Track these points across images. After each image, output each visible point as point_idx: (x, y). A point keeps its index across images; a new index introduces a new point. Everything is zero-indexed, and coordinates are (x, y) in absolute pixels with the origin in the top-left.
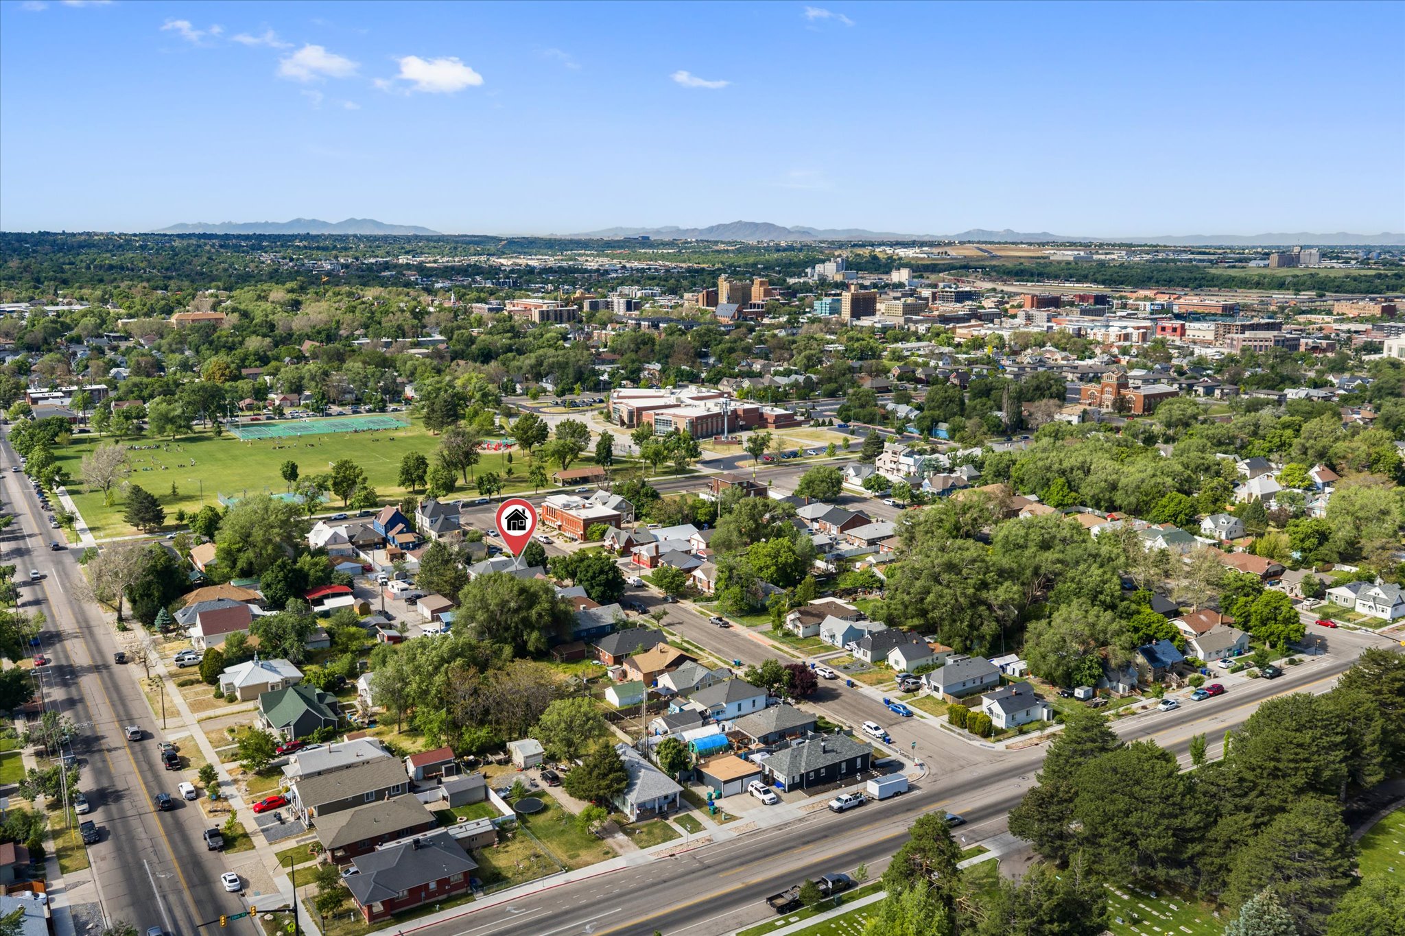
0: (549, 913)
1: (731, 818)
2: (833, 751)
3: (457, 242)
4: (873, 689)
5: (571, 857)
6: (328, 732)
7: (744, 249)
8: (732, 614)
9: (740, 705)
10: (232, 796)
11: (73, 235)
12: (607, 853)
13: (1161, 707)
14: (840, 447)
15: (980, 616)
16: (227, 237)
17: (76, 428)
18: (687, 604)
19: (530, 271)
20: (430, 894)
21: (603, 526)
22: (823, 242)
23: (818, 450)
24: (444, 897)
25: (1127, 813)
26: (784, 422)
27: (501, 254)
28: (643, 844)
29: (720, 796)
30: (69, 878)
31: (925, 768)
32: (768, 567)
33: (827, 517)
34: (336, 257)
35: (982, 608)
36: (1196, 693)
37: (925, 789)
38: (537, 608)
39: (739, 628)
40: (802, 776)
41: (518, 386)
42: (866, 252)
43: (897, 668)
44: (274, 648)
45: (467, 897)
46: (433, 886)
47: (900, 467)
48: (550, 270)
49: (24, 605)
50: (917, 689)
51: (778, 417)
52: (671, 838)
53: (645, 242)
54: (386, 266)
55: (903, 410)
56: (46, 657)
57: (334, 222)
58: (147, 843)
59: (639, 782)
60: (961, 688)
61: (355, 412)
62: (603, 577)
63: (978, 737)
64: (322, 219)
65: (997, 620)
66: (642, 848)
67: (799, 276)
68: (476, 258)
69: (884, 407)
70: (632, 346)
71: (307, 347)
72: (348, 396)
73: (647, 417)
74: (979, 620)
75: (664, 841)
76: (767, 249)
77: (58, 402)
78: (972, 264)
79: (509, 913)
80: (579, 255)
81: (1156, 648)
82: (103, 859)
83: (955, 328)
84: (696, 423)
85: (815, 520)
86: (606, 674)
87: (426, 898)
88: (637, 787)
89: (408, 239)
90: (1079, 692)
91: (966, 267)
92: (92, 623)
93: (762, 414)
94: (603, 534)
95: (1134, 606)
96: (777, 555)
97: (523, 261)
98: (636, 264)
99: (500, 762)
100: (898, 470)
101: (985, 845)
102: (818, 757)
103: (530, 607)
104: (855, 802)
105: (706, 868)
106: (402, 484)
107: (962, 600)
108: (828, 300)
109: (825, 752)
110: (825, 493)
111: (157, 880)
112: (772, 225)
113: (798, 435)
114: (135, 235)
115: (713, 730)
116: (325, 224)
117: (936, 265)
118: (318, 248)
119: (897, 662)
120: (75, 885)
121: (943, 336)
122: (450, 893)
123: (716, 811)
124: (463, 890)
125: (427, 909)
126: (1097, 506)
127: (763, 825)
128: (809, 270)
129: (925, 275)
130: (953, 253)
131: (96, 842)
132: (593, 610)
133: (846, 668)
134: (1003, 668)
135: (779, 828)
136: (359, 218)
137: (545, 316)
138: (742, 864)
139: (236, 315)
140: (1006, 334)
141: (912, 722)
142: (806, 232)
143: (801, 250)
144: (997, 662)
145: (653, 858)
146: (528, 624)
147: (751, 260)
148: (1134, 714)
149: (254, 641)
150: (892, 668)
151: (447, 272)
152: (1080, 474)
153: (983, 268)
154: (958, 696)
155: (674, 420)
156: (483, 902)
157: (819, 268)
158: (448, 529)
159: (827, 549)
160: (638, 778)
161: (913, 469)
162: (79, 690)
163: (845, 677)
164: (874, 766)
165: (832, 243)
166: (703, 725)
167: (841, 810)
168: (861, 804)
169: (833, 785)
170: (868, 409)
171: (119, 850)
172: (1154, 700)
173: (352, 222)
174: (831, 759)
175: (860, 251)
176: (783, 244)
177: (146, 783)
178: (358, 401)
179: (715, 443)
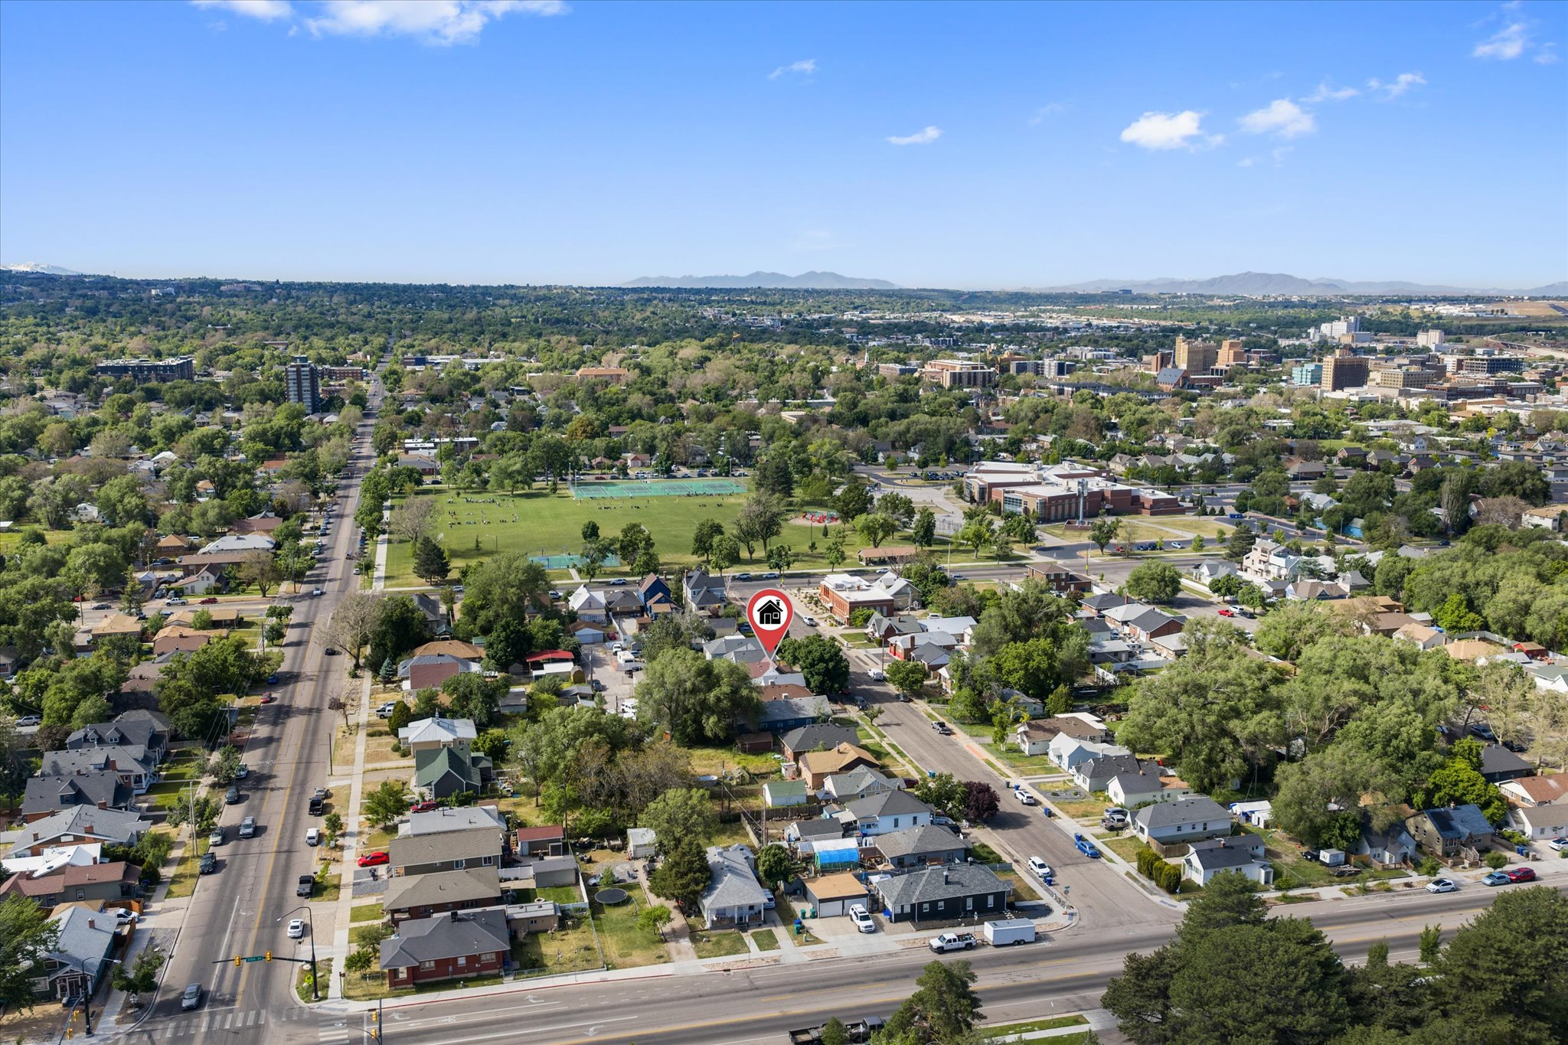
0: (564, 1008)
1: (816, 941)
2: (958, 883)
3: (911, 297)
4: (1073, 821)
5: (621, 956)
6: (467, 797)
7: (1241, 305)
8: (962, 721)
9: (896, 821)
10: (349, 847)
11: (535, 288)
12: (661, 957)
13: (1432, 887)
14: (1211, 541)
15: (1222, 750)
16: (679, 290)
17: (427, 479)
18: (921, 705)
19: (980, 328)
20: (459, 970)
21: (867, 612)
22: (1348, 297)
23: (1184, 544)
24: (474, 974)
25: (1223, 1000)
26: (1159, 508)
27: (956, 309)
28: (704, 953)
29: (814, 916)
30: (170, 902)
31: (1075, 919)
32: (1016, 670)
33: (1140, 621)
34: (780, 313)
35: (1227, 740)
36: (1490, 876)
37: (1059, 940)
38: (716, 692)
39: (962, 738)
40: (913, 906)
41: (881, 455)
42: (1396, 310)
43: (1115, 801)
44: (463, 707)
45: (496, 978)
46: (462, 961)
47: (1270, 568)
48: (1001, 328)
49: (287, 645)
50: (1122, 829)
51: (1156, 502)
52: (736, 952)
53: (1126, 295)
54: (827, 323)
55: (1321, 501)
56: (274, 695)
57: (793, 275)
58: (251, 880)
59: (720, 886)
60: (1174, 832)
61: (700, 475)
62: (822, 665)
63: (1162, 892)
64: (781, 272)
65: (1245, 758)
66: (700, 957)
67: (1298, 337)
68: (927, 314)
69: (1297, 496)
70: (1030, 414)
71: (687, 406)
72: (698, 458)
73: (998, 494)
74: (1221, 755)
75: (728, 953)
76: (1272, 305)
77: (425, 453)
78: (1535, 325)
79: (527, 1002)
80: (1044, 311)
81: (1453, 813)
82: (206, 890)
83: (1465, 404)
84: (1049, 504)
85: (1125, 623)
86: (780, 771)
87: (454, 973)
88: (716, 892)
89: (860, 293)
90: (1325, 856)
91: (1524, 329)
92: (333, 668)
93: (1138, 497)
94: (867, 619)
95: (1438, 758)
96: (1029, 657)
97: (976, 318)
98: (1106, 322)
99: (613, 848)
100: (1268, 572)
101: (1086, 1015)
102: (938, 888)
103: (710, 690)
104: (962, 944)
105: (754, 990)
106: (694, 552)
107: (1199, 728)
108: (1311, 367)
109: (947, 883)
110: (1155, 593)
111: (238, 915)
112: (1290, 277)
113: (1174, 525)
114: (592, 289)
115: (851, 843)
116: (784, 277)
117: (1482, 327)
118: (764, 303)
119: (1116, 795)
120: (169, 910)
121: (1434, 413)
122: (477, 972)
123: (801, 930)
124: (496, 971)
125: (451, 984)
126: (1504, 631)
127: (844, 953)
128: (1311, 331)
129: (1465, 338)
130: (1514, 311)
131: (209, 873)
132: (796, 700)
133: (1055, 794)
134: (1247, 816)
135: (860, 959)
136: (819, 270)
137: (957, 379)
138: (794, 991)
139: (637, 371)
140: (1523, 415)
141: (1095, 865)
142: (1330, 285)
143: (1315, 306)
144: (1238, 808)
145: (705, 970)
146: (705, 707)
147: (1246, 317)
148: (1389, 890)
149: (445, 699)
150: (1111, 800)
151: (889, 329)
152: (1488, 591)
153: (1548, 330)
154: (1162, 841)
155: (1024, 499)
156: (510, 986)
157: (1325, 328)
158: (708, 602)
159: (1124, 657)
160: (721, 881)
161: (1284, 572)
162: (282, 732)
163: (1047, 803)
164: (1012, 907)
165: (1359, 298)
166: (844, 836)
167: (941, 950)
168: (969, 947)
169: (951, 921)
170: (1276, 498)
171: (224, 884)
172: (1425, 878)
173: (812, 275)
174: (953, 892)
175: (1390, 308)
176: (1295, 299)
177: (284, 825)
178: (709, 464)
179: (1067, 528)
